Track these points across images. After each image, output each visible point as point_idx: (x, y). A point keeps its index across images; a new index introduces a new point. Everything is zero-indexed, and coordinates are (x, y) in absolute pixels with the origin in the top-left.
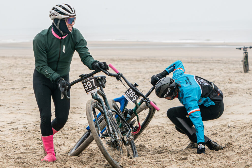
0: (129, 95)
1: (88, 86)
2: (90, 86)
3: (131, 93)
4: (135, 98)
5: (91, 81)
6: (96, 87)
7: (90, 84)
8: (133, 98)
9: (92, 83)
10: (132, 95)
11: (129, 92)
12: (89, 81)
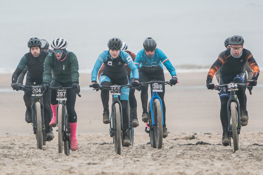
0: (156, 88)
1: (60, 95)
2: (61, 95)
3: (156, 86)
4: (160, 87)
5: (64, 92)
6: (65, 97)
7: (62, 94)
8: (160, 88)
9: (63, 94)
10: (157, 87)
11: (155, 87)
12: (63, 92)
